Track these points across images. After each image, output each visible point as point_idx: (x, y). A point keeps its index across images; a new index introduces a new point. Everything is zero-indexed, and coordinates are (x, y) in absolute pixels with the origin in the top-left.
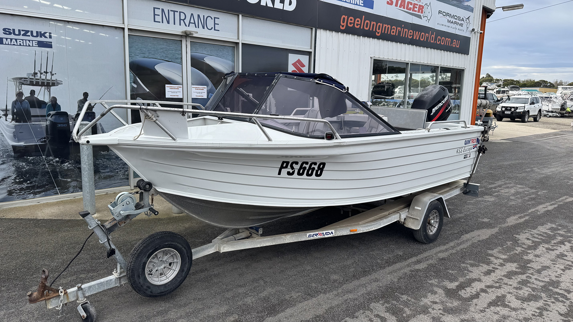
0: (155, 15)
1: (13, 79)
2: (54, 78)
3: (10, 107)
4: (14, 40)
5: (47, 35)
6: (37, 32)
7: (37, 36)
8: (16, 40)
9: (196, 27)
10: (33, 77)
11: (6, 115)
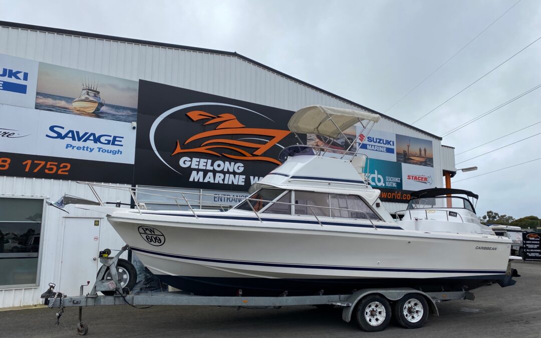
0: (215, 198)
9: (235, 202)
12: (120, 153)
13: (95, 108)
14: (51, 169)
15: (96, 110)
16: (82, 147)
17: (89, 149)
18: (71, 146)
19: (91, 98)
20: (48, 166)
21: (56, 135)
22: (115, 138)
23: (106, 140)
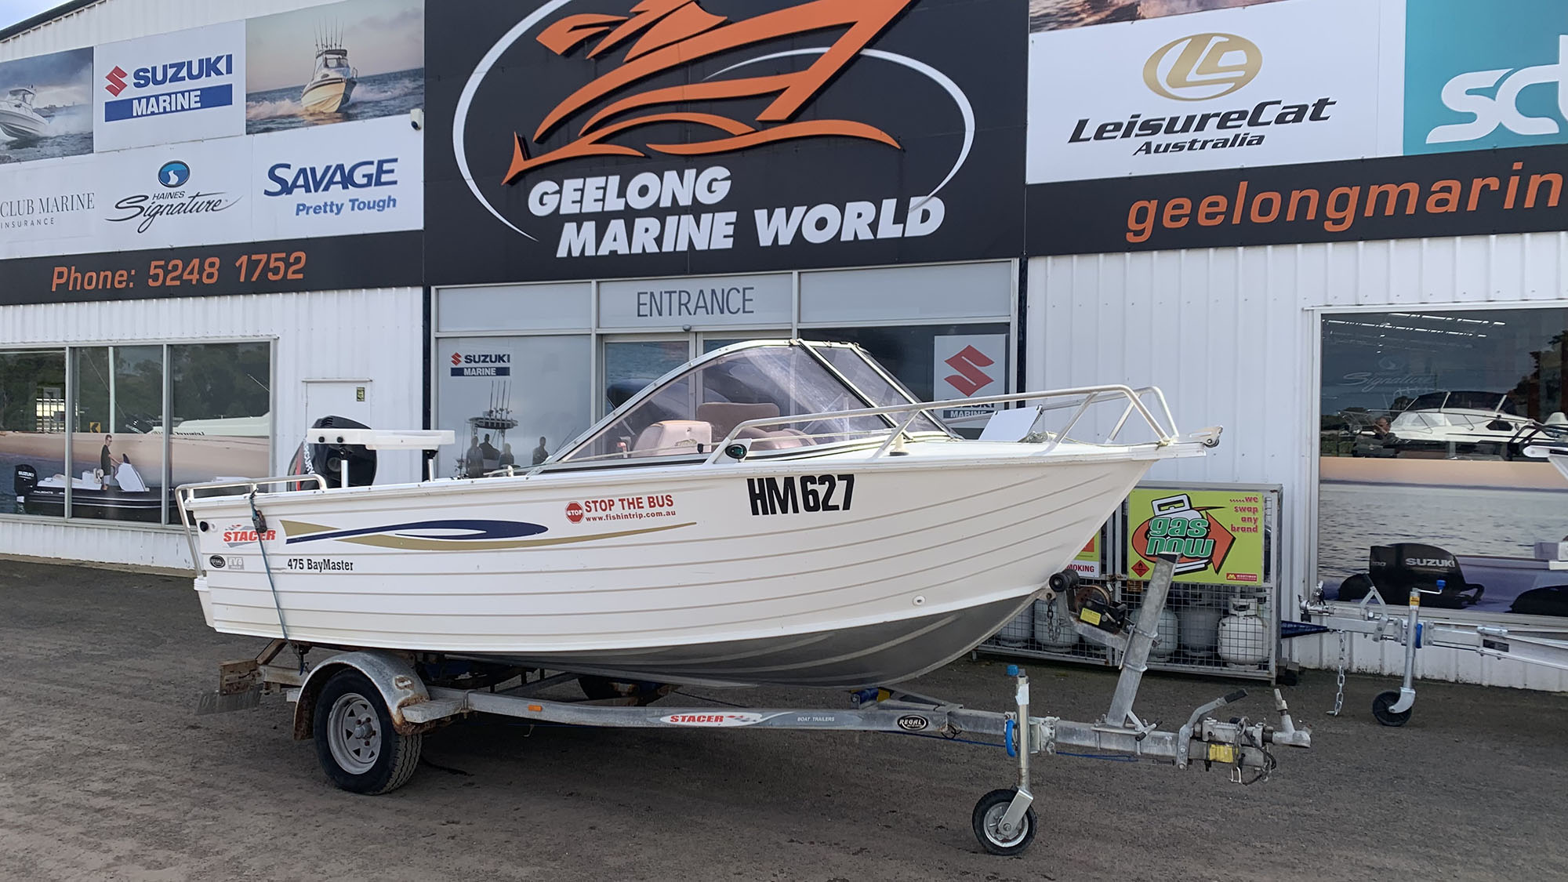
0: (639, 304)
1: (471, 420)
2: (509, 418)
3: (465, 458)
4: (474, 370)
5: (505, 359)
6: (496, 356)
7: (495, 362)
8: (475, 368)
9: (708, 313)
10: (488, 417)
11: (460, 467)
12: (392, 203)
13: (342, 96)
14: (276, 270)
15: (342, 103)
16: (322, 205)
17: (334, 208)
18: (304, 205)
19: (333, 74)
20: (272, 265)
21: (277, 187)
22: (381, 163)
23: (364, 176)
